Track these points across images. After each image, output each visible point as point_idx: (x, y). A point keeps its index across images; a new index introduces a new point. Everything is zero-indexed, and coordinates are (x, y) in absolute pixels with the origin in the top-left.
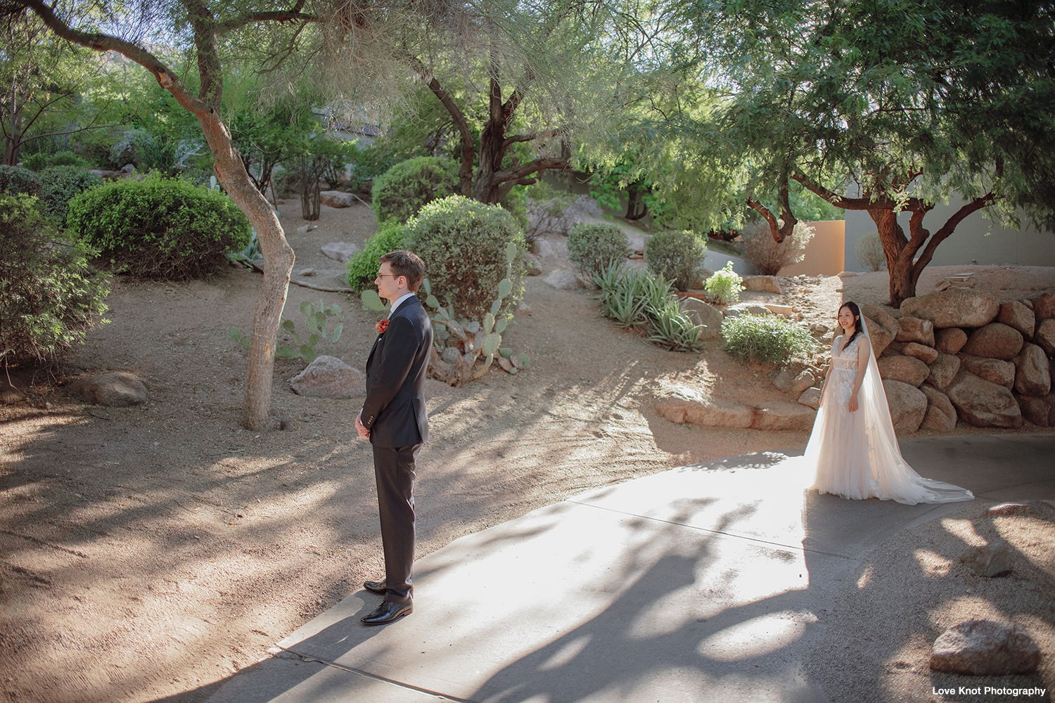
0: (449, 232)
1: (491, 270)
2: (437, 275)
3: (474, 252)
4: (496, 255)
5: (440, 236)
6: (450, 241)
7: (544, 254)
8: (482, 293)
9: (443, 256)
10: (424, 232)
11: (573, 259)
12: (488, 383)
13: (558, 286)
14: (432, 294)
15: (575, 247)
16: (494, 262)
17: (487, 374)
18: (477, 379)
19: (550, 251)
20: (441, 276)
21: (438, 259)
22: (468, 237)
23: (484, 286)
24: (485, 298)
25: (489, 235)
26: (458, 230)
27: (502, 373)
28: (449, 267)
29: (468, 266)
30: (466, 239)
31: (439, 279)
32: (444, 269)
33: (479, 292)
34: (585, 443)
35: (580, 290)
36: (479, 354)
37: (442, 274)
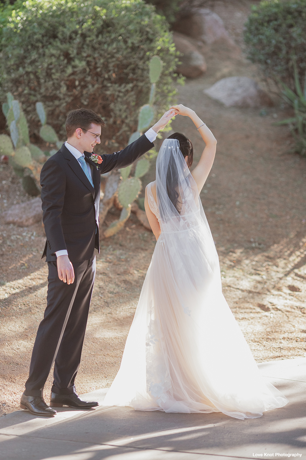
0: (71, 38)
1: (127, 91)
2: (54, 98)
3: (106, 66)
4: (134, 69)
5: (59, 44)
6: (73, 52)
7: (209, 38)
8: (115, 122)
9: (63, 71)
10: (36, 37)
11: (253, 60)
12: (124, 243)
13: (227, 102)
14: (48, 123)
15: (255, 40)
16: (132, 81)
17: (122, 232)
18: (110, 237)
19: (221, 32)
20: (60, 99)
21: (56, 76)
22: (97, 46)
23: (118, 113)
24: (118, 130)
25: (125, 42)
26: (84, 36)
27: (142, 231)
28: (71, 86)
29: (96, 86)
30: (94, 49)
31: (57, 102)
32: (64, 89)
33: (111, 120)
34: (246, 316)
35: (263, 110)
36: (111, 205)
37: (61, 96)
